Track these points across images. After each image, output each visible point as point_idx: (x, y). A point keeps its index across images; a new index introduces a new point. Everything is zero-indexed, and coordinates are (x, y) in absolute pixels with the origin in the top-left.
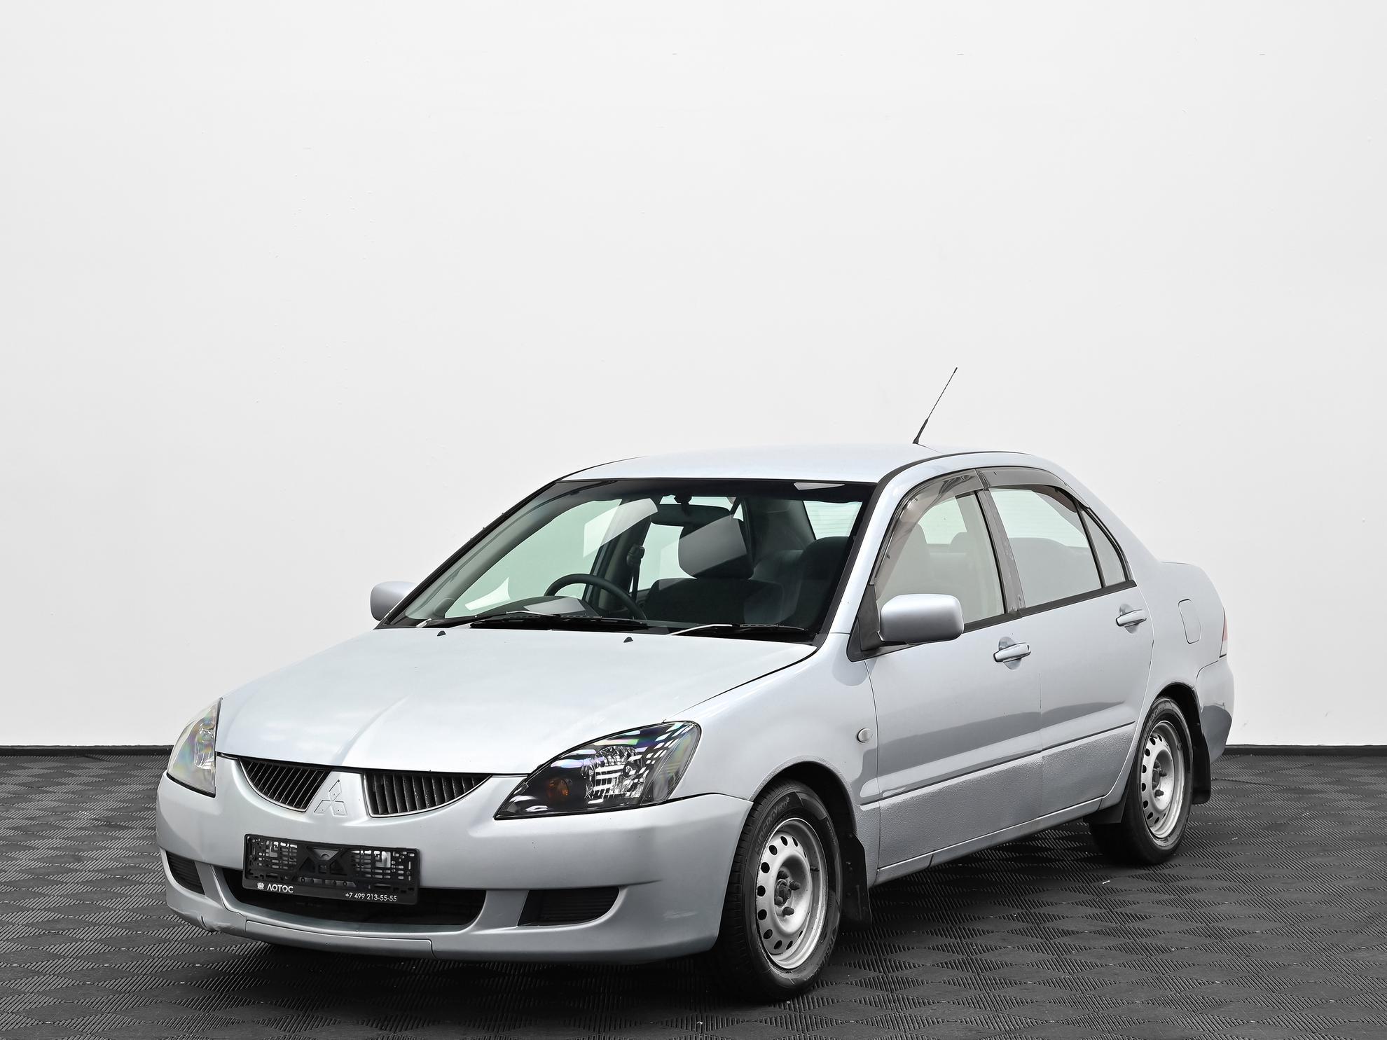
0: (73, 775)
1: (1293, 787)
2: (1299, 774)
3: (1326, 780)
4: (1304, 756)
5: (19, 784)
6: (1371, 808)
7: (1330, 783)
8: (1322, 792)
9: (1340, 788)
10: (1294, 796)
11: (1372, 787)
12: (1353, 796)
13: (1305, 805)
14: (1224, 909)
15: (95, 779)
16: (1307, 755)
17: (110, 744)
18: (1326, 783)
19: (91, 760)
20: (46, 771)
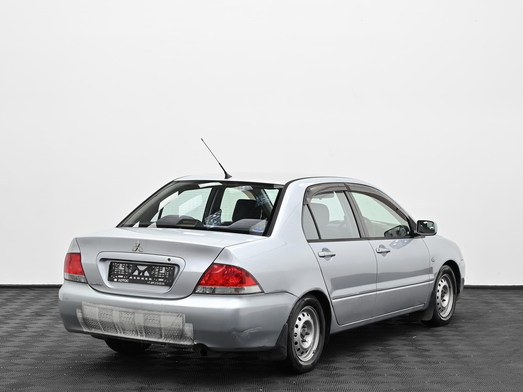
0: (24, 296)
1: (486, 301)
2: (487, 296)
3: (498, 298)
5: (3, 299)
6: (515, 309)
8: (496, 303)
9: (503, 301)
10: (486, 304)
11: (515, 301)
12: (508, 305)
13: (490, 308)
14: (459, 347)
15: (32, 297)
16: (490, 289)
17: (38, 284)
18: (498, 300)
19: (31, 290)
20: (14, 294)
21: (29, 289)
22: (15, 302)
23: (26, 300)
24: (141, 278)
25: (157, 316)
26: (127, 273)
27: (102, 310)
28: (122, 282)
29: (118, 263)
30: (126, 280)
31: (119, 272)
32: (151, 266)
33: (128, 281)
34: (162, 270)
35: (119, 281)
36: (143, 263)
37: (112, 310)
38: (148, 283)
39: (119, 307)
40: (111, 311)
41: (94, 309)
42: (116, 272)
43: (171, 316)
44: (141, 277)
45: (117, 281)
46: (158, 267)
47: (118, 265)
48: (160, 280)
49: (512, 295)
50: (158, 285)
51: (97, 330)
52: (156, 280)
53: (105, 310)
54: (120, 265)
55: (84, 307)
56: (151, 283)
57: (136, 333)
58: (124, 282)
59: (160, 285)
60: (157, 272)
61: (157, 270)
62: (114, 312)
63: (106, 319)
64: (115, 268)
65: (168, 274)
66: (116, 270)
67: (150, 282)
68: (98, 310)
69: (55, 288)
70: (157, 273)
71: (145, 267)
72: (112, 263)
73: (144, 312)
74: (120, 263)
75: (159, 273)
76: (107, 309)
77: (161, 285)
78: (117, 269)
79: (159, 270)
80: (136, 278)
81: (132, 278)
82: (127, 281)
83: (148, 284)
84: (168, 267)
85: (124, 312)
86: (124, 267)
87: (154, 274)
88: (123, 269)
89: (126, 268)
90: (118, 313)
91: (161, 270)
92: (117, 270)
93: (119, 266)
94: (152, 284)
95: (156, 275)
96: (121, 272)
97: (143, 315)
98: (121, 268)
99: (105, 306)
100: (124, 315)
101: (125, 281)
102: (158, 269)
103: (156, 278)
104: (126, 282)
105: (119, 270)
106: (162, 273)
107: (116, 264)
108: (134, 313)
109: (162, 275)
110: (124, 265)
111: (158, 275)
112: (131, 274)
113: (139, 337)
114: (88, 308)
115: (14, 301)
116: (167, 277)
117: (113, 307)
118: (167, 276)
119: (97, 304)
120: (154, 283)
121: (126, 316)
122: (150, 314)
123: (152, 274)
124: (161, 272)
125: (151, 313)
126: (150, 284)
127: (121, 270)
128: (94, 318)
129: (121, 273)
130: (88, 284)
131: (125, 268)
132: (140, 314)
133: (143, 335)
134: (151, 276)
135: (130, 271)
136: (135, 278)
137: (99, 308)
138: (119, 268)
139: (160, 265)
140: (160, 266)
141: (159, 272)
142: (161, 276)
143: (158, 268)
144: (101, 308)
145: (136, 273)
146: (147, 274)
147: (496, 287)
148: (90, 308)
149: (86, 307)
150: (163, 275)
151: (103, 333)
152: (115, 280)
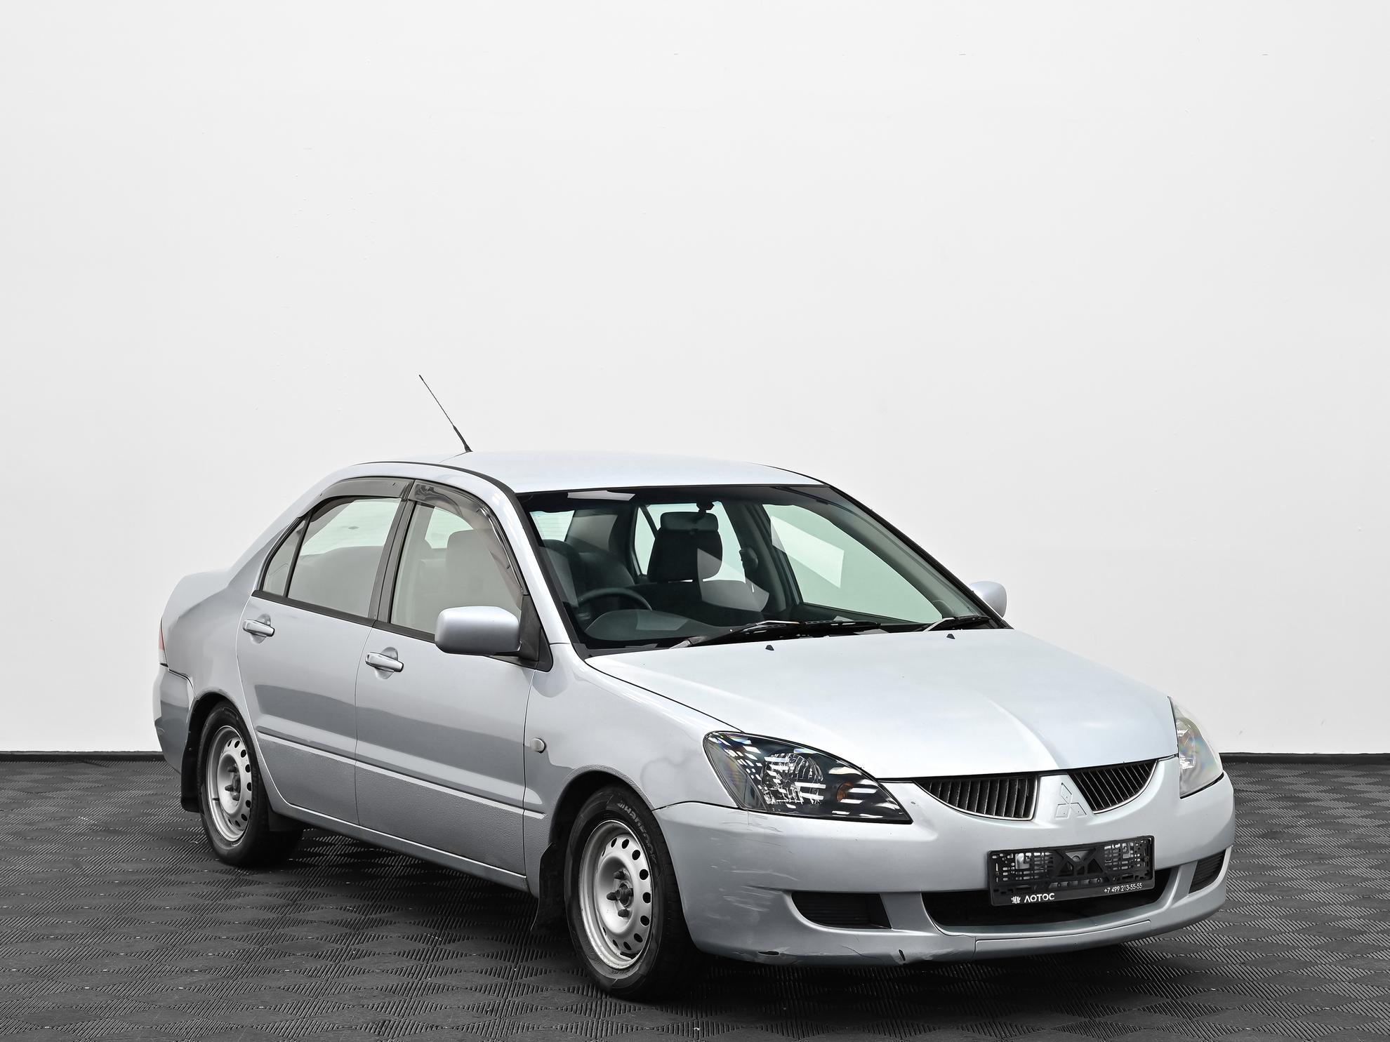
0: (71, 781)
1: (1289, 795)
2: (1294, 780)
3: (1322, 788)
4: (1300, 764)
5: (19, 790)
6: (1366, 817)
7: (1325, 791)
8: (1317, 800)
9: (1336, 796)
10: (1289, 804)
11: (1367, 795)
12: (1348, 804)
13: (1301, 813)
14: (1220, 916)
15: (94, 785)
16: (1302, 763)
17: (110, 750)
18: (1322, 792)
19: (92, 766)
20: (45, 776)
21: (87, 763)
22: (50, 798)
23: (78, 793)
49: (1358, 778)
69: (155, 761)
115: (47, 794)
147: (1316, 758)
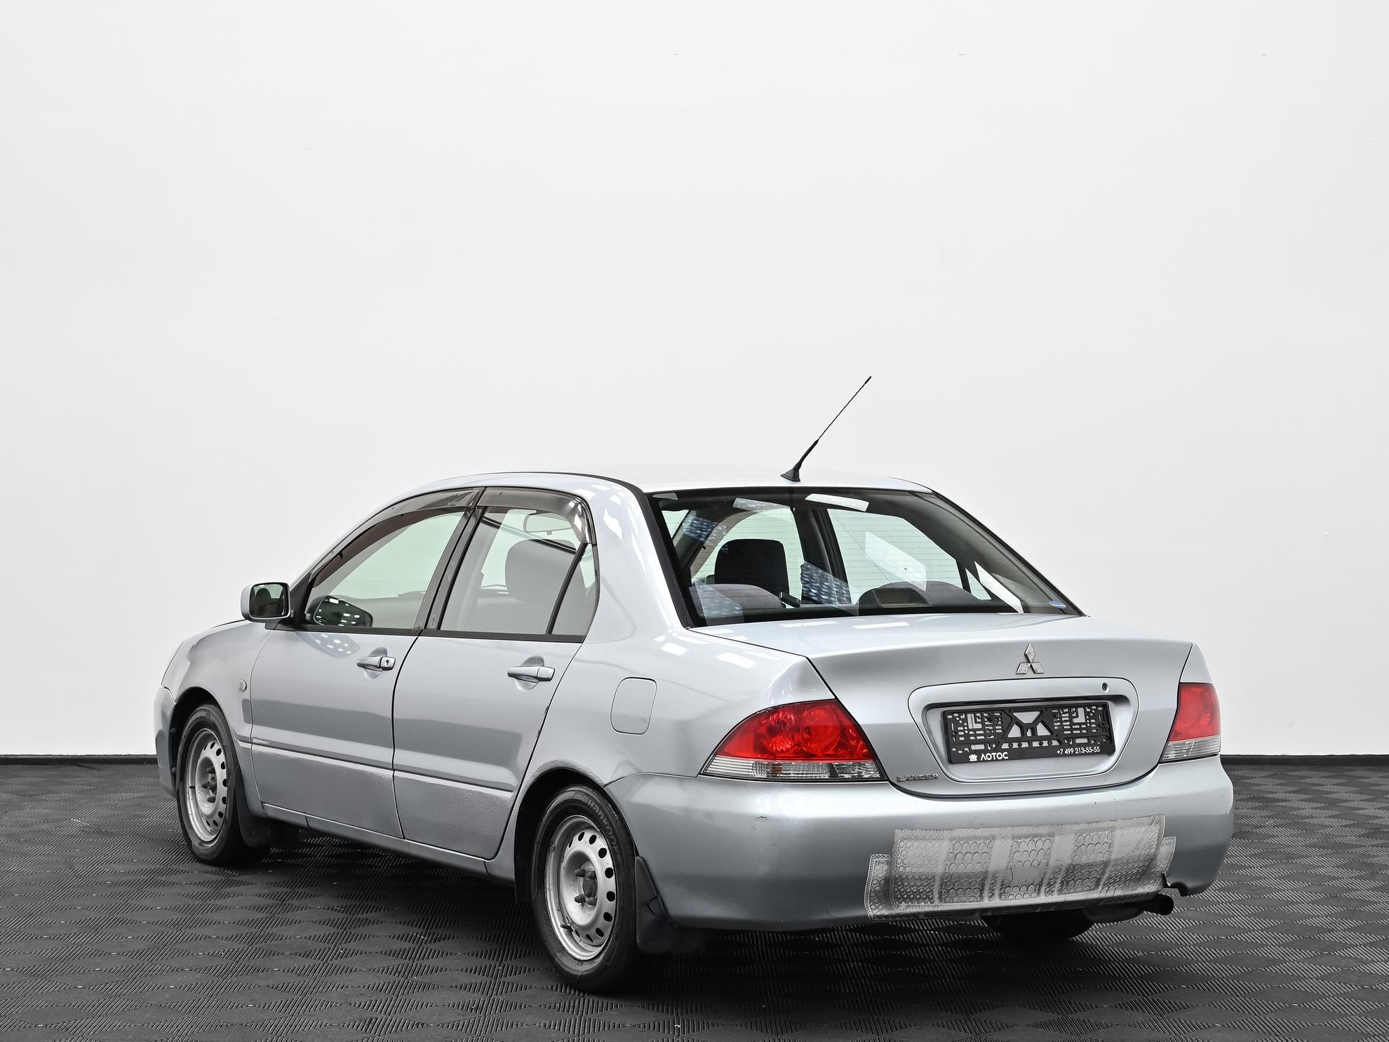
0: (64, 783)
1: (1257, 796)
2: (1261, 781)
3: (1290, 789)
4: (1268, 766)
5: (12, 792)
7: (1293, 792)
8: (1285, 800)
9: (1304, 796)
10: (1258, 804)
12: (1315, 805)
13: (1269, 814)
15: (86, 787)
18: (1289, 792)
19: (84, 769)
20: (38, 779)
21: (79, 766)
22: (43, 800)
23: (71, 795)
24: (1030, 744)
25: (1107, 832)
26: (992, 737)
27: (962, 842)
28: (992, 760)
29: (960, 712)
30: (1001, 754)
31: (972, 735)
32: (1049, 709)
33: (1006, 755)
34: (1077, 716)
35: (984, 761)
36: (1027, 705)
37: (994, 838)
38: (1058, 752)
39: (1013, 826)
40: (988, 842)
41: (937, 844)
42: (962, 736)
43: (1138, 825)
44: (1030, 741)
45: (979, 761)
46: (1066, 710)
47: (963, 717)
48: (1078, 741)
49: (1326, 779)
50: (1086, 754)
51: (916, 904)
52: (1071, 743)
53: (971, 842)
54: (969, 715)
55: (902, 844)
56: (1066, 752)
57: (1035, 890)
58: (997, 760)
59: (1089, 754)
60: (1068, 723)
61: (1065, 717)
62: (997, 843)
63: (969, 865)
64: (956, 727)
65: (1093, 723)
66: (961, 731)
67: (1064, 751)
68: (950, 846)
70: (1067, 725)
71: (1035, 714)
72: (944, 715)
73: (1077, 827)
74: (966, 712)
75: (1072, 724)
76: (976, 838)
77: (1093, 754)
78: (962, 728)
79: (1071, 718)
80: (1020, 745)
81: (1009, 746)
82: (1003, 756)
83: (1059, 756)
84: (1090, 706)
85: (1026, 837)
86: (980, 720)
87: (1062, 728)
88: (980, 726)
89: (986, 723)
90: (1010, 842)
91: (1075, 715)
92: (963, 731)
93: (966, 720)
94: (1070, 755)
95: (1067, 730)
96: (975, 735)
97: (1074, 835)
98: (972, 723)
99: (971, 832)
100: (1026, 845)
101: (1000, 756)
102: (1067, 715)
103: (1069, 738)
104: (1003, 759)
105: (969, 730)
106: (1080, 724)
107: (956, 715)
108: (1052, 835)
109: (1081, 729)
110: (978, 715)
111: (1071, 730)
112: (1004, 737)
113: (1043, 899)
114: (916, 844)
115: (40, 797)
116: (1094, 731)
117: (995, 831)
118: (1094, 728)
119: (947, 830)
120: (1075, 751)
121: (1031, 846)
122: (1090, 831)
123: (1056, 728)
124: (1075, 721)
125: (1094, 826)
126: (1064, 755)
127: (974, 730)
128: (928, 870)
129: (978, 738)
130: (888, 780)
131: (982, 723)
132: (1068, 834)
133: (1053, 891)
134: (1054, 734)
135: (999, 730)
136: (1015, 745)
137: (951, 839)
138: (967, 726)
139: (1071, 703)
140: (1070, 707)
141: (1071, 720)
142: (1079, 732)
143: (1066, 713)
144: (960, 839)
145: (1015, 732)
146: (1042, 730)
148: (922, 844)
149: (909, 844)
150: (1084, 729)
151: (936, 909)
152: (973, 758)
